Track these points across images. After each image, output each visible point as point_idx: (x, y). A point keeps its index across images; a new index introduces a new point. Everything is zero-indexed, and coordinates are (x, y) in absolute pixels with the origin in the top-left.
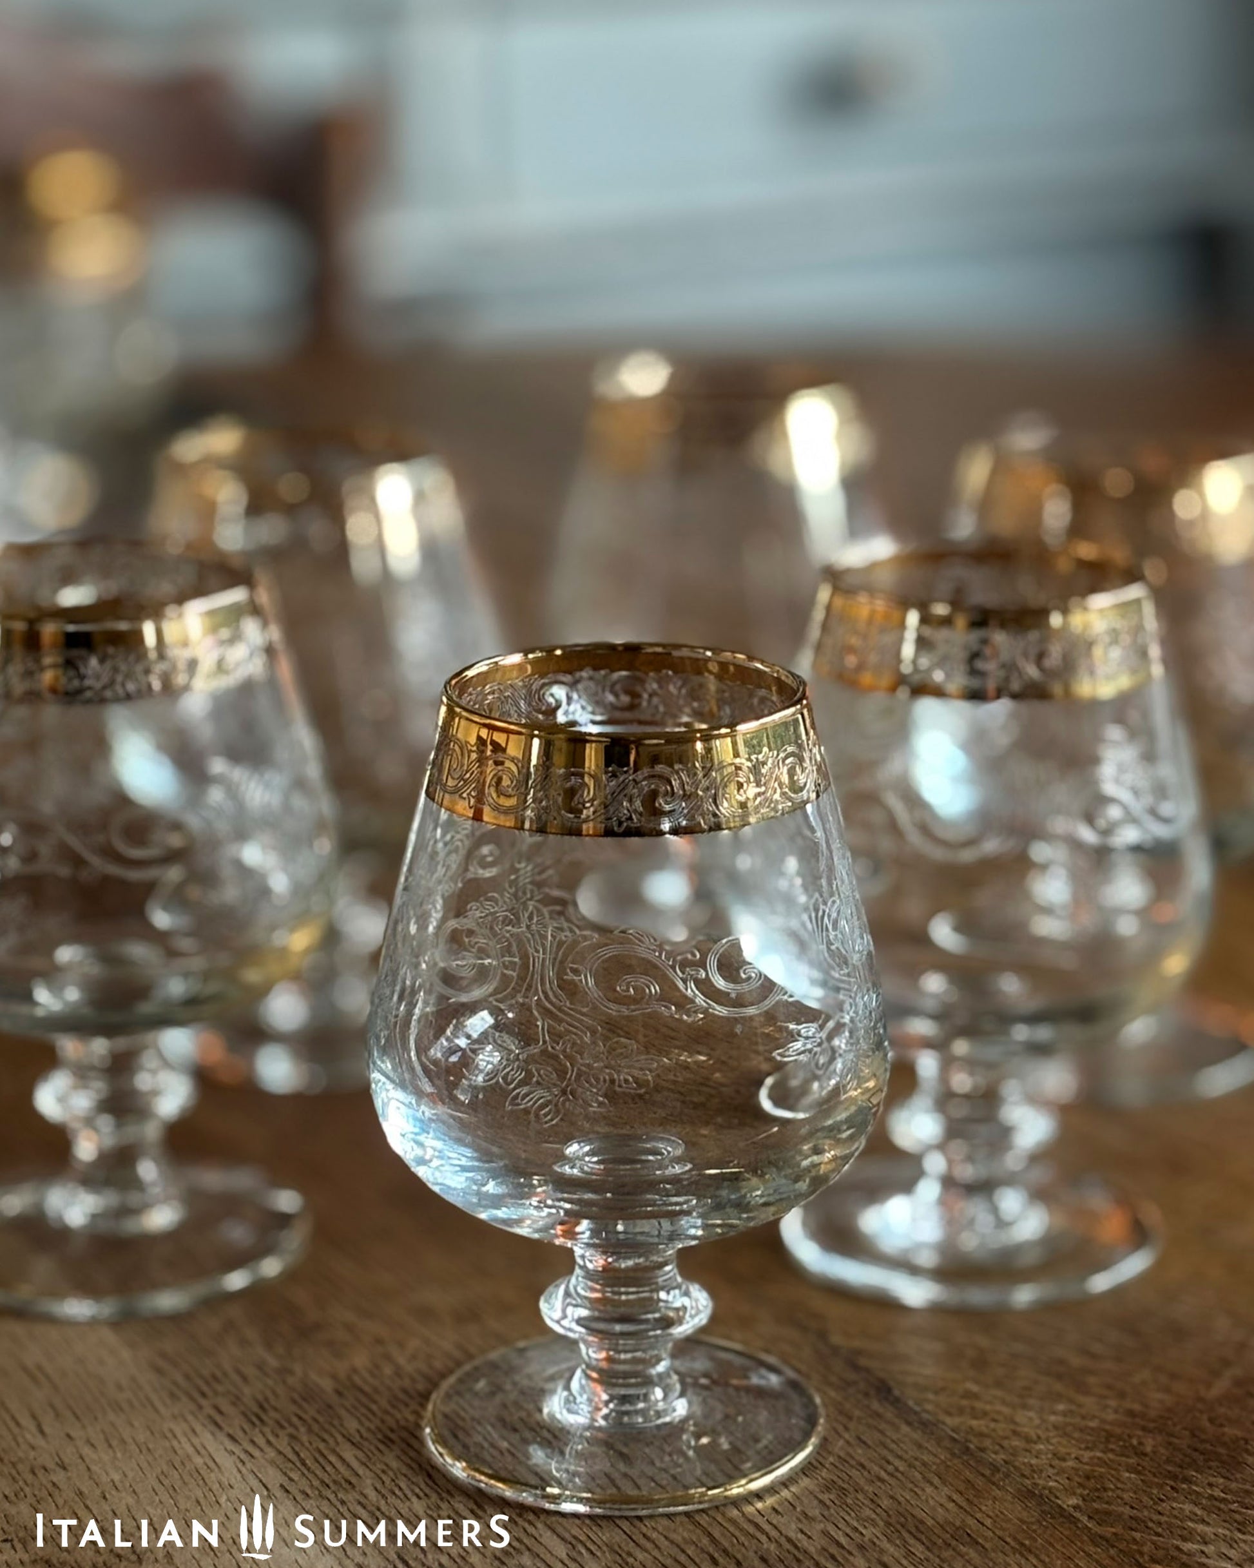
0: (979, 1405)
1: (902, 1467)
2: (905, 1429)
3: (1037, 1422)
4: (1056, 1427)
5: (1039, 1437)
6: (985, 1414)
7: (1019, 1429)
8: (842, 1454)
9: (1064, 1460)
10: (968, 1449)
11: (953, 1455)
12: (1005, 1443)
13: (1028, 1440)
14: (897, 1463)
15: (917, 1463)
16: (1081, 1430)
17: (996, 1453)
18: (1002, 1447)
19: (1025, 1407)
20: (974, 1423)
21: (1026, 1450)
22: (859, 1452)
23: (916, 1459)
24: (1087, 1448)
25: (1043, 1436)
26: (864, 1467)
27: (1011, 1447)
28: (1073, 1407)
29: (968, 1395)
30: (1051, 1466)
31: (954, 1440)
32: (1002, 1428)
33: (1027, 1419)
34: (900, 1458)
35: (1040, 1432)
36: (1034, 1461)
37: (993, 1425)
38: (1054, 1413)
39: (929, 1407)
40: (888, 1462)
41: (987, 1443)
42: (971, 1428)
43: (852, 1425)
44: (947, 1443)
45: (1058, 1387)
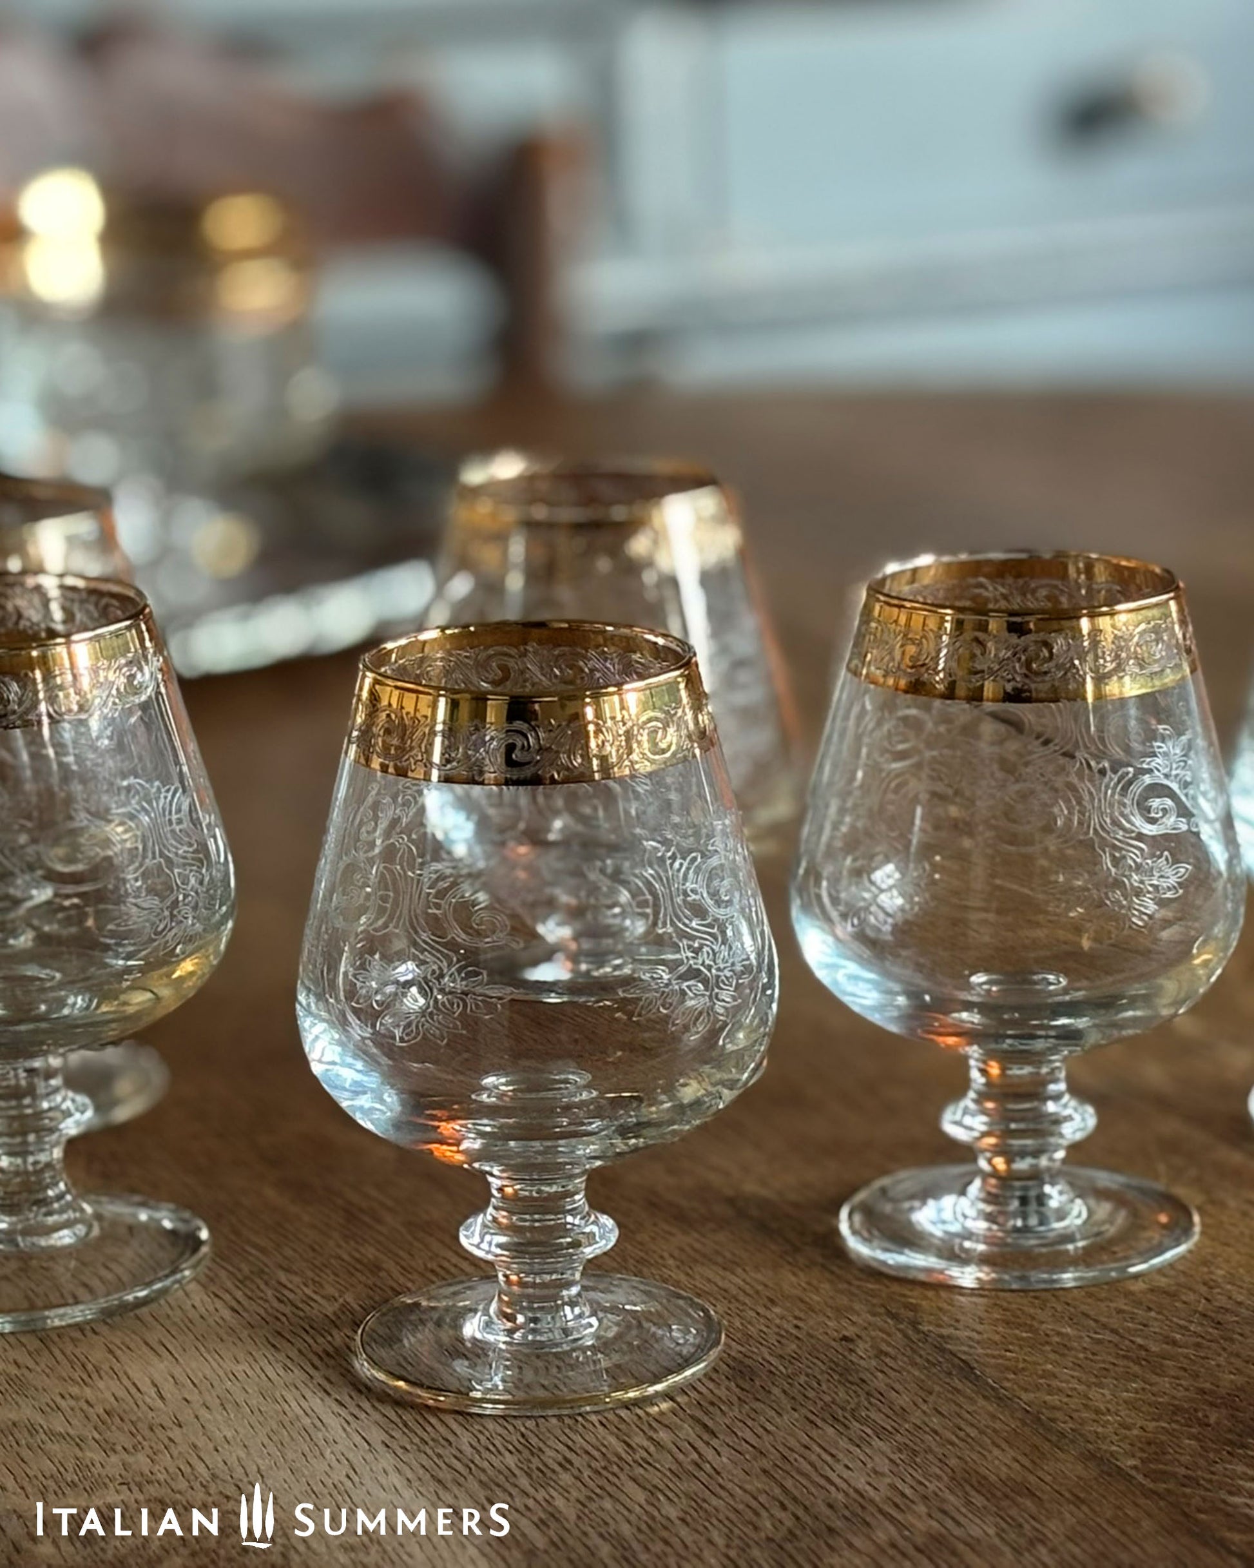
0: (1055, 1383)
1: (973, 1433)
2: (981, 1402)
3: (1109, 1397)
4: (1125, 1402)
5: (1108, 1410)
6: (1060, 1390)
7: (1090, 1403)
8: (918, 1423)
9: (1128, 1428)
10: (1039, 1419)
11: (1024, 1424)
12: (1075, 1415)
13: (1097, 1412)
14: (969, 1430)
15: (989, 1431)
16: (1150, 1404)
17: (1064, 1423)
18: (1071, 1418)
19: (1100, 1385)
20: (1048, 1398)
21: (1094, 1421)
22: (935, 1421)
23: (987, 1427)
24: (1154, 1420)
25: (1113, 1410)
26: (936, 1432)
27: (1080, 1418)
28: (1148, 1387)
29: (1046, 1374)
30: (1116, 1434)
31: (1028, 1412)
32: (1074, 1403)
33: (1100, 1396)
34: (972, 1425)
35: (1109, 1406)
36: (1100, 1430)
37: (1065, 1400)
38: (1127, 1391)
39: (1007, 1384)
40: (961, 1429)
41: (1059, 1415)
42: (1045, 1402)
43: (931, 1399)
44: (1019, 1414)
45: (1136, 1369)
